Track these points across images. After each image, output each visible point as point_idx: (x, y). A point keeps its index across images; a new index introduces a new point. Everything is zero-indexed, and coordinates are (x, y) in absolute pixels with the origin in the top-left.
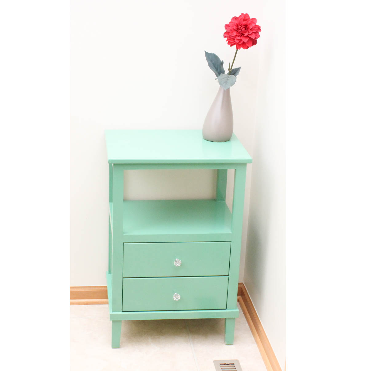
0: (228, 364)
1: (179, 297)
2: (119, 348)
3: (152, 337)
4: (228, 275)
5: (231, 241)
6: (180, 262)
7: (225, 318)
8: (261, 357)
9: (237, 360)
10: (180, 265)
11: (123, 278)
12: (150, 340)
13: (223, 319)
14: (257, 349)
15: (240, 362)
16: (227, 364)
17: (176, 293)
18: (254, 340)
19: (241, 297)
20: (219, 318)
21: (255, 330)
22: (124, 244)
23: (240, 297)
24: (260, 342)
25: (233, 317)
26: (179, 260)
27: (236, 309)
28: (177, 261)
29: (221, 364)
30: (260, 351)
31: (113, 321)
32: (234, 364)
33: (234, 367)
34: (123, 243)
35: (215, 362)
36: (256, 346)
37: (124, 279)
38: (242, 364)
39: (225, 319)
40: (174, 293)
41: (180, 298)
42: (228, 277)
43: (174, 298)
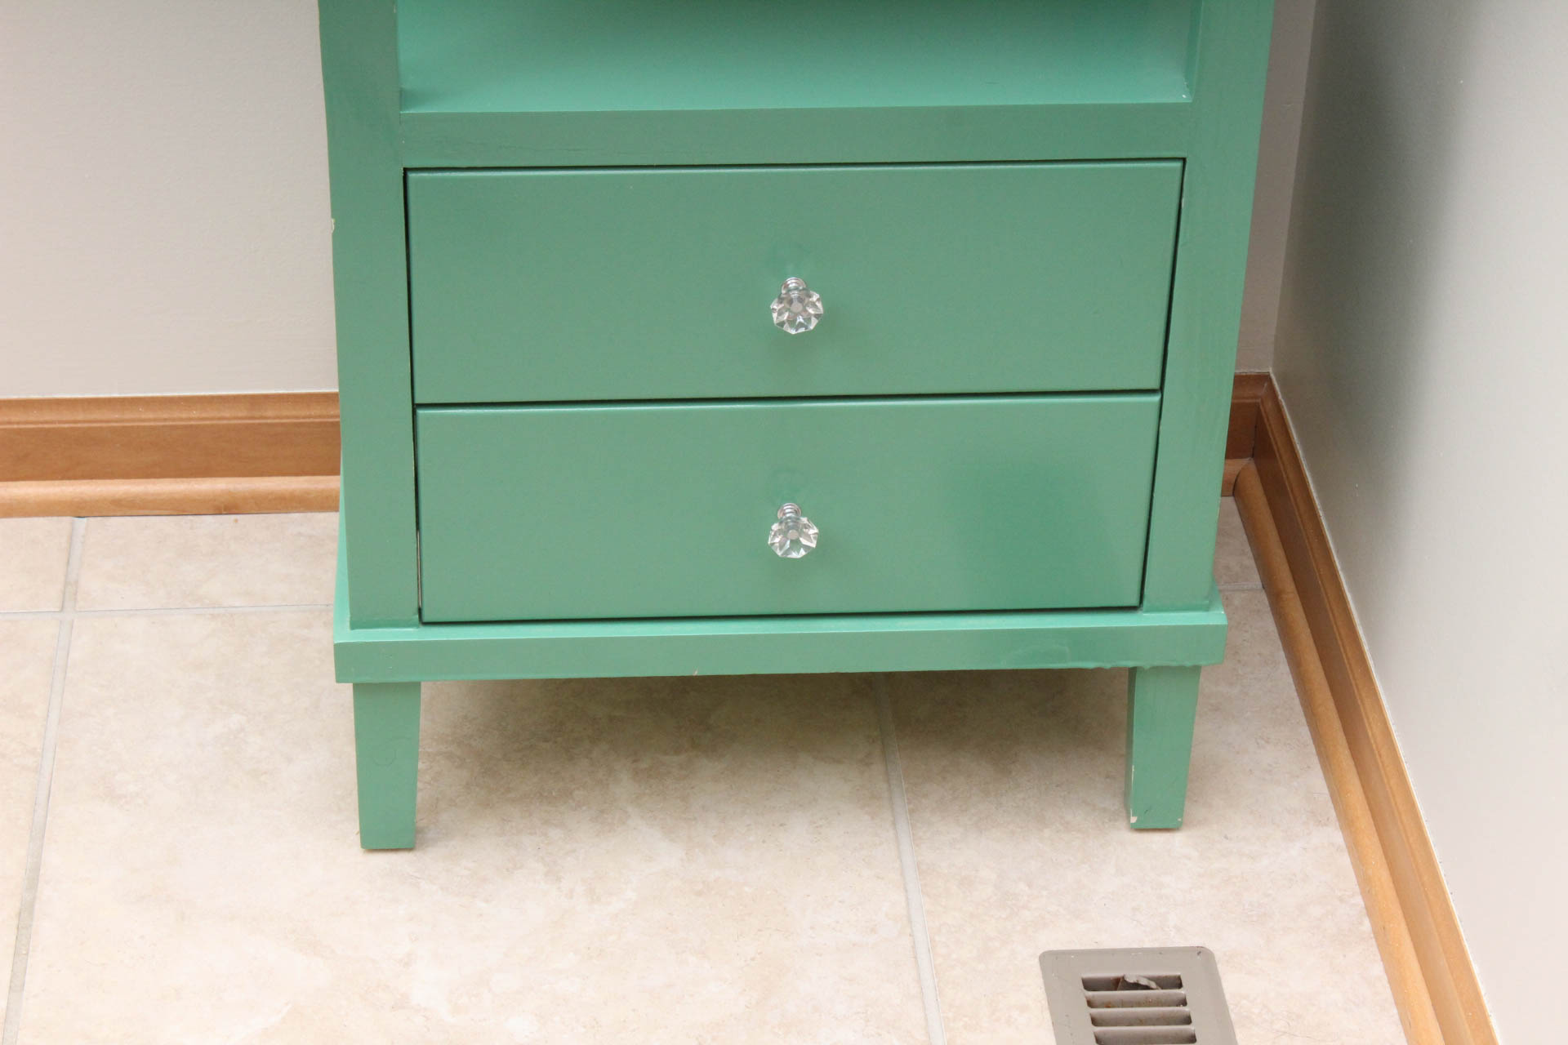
0: (1136, 986)
1: (808, 537)
2: (410, 849)
3: (644, 765)
4: (1155, 385)
5: (1184, 160)
6: (814, 305)
7: (1131, 664)
8: (1367, 925)
9: (1200, 951)
10: (814, 322)
11: (416, 407)
12: (624, 786)
13: (1115, 672)
14: (1345, 860)
15: (1221, 968)
16: (1131, 980)
17: (788, 509)
18: (1326, 791)
19: (1253, 467)
20: (1090, 665)
21: (1337, 724)
22: (412, 176)
23: (1245, 464)
24: (1364, 821)
25: (1188, 664)
26: (806, 293)
27: (1207, 608)
28: (794, 295)
29: (1089, 985)
30: (1365, 883)
31: (359, 688)
32: (1177, 983)
33: (1181, 1008)
34: (406, 170)
35: (1052, 962)
36: (1338, 838)
37: (420, 412)
38: (1232, 984)
39: (1133, 672)
40: (779, 507)
41: (813, 545)
42: (1156, 398)
43: (777, 540)
